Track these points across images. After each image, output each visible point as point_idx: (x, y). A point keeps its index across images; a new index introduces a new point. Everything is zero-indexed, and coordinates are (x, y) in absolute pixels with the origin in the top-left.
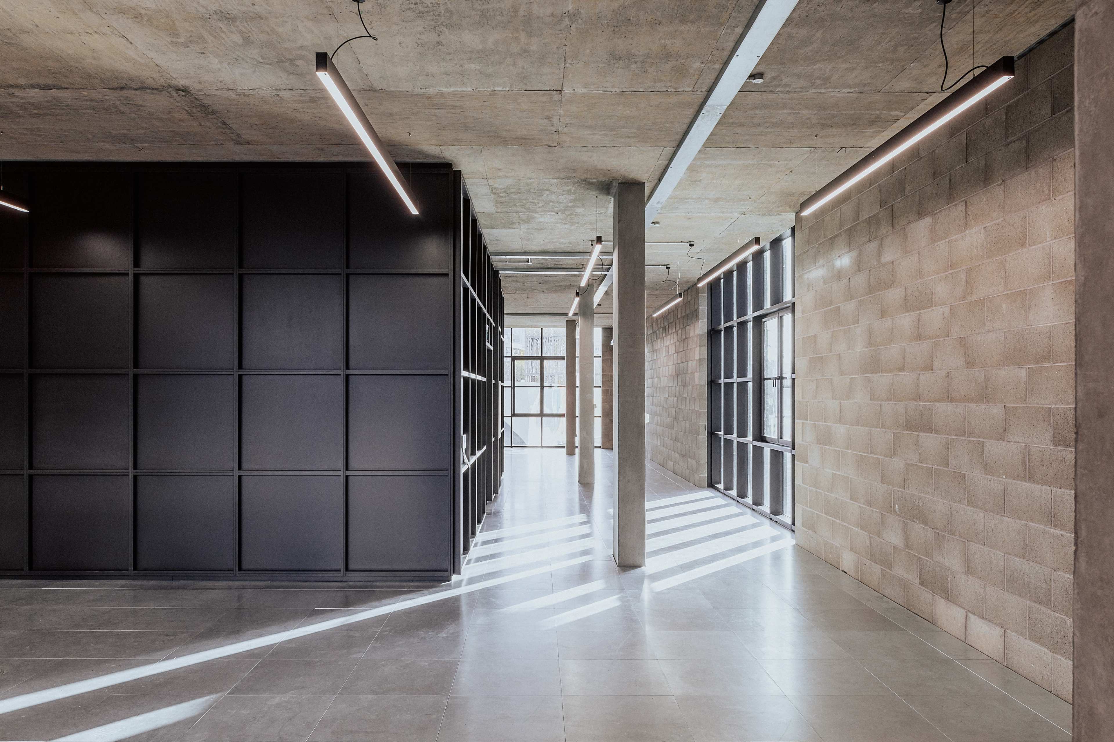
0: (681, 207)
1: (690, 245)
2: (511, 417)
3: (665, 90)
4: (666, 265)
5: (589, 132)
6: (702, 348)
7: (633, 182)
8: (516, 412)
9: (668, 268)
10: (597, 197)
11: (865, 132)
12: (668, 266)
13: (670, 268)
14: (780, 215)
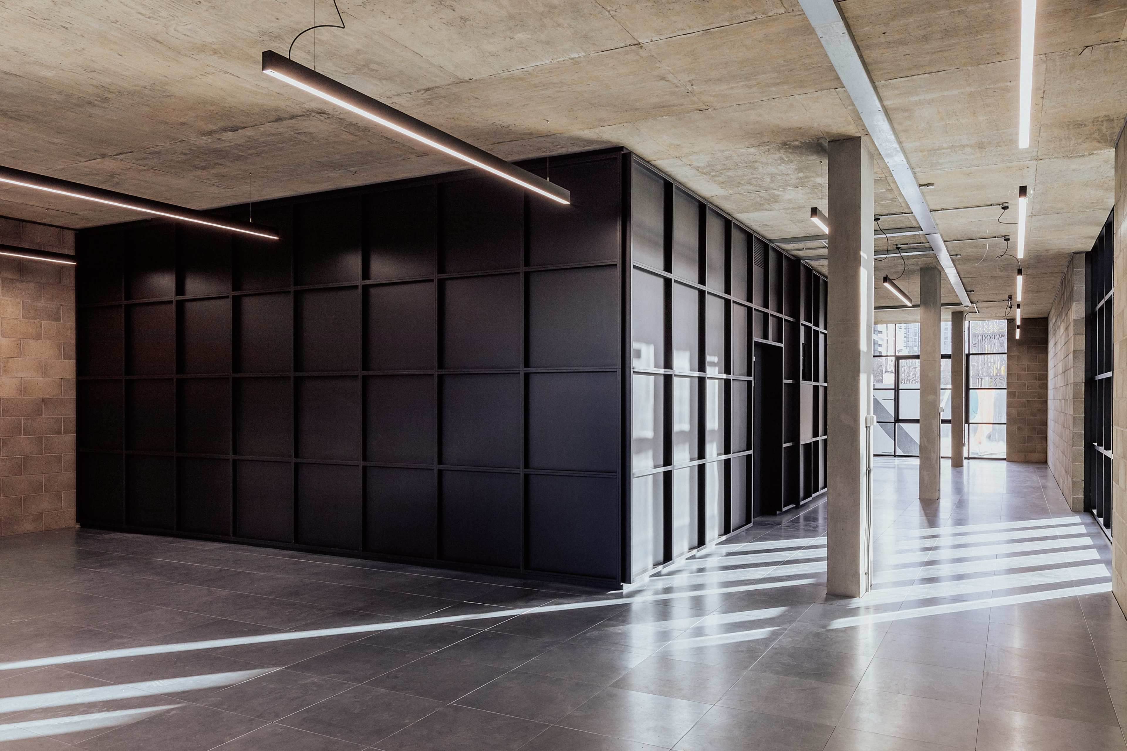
0: (940, 161)
1: (1003, 208)
2: (895, 423)
3: (754, 18)
4: (1005, 236)
5: (726, 87)
6: (1078, 337)
7: (846, 138)
8: (900, 418)
9: (1007, 240)
10: (821, 162)
11: (1095, 18)
12: (1007, 237)
13: (1009, 239)
14: (1096, 154)
